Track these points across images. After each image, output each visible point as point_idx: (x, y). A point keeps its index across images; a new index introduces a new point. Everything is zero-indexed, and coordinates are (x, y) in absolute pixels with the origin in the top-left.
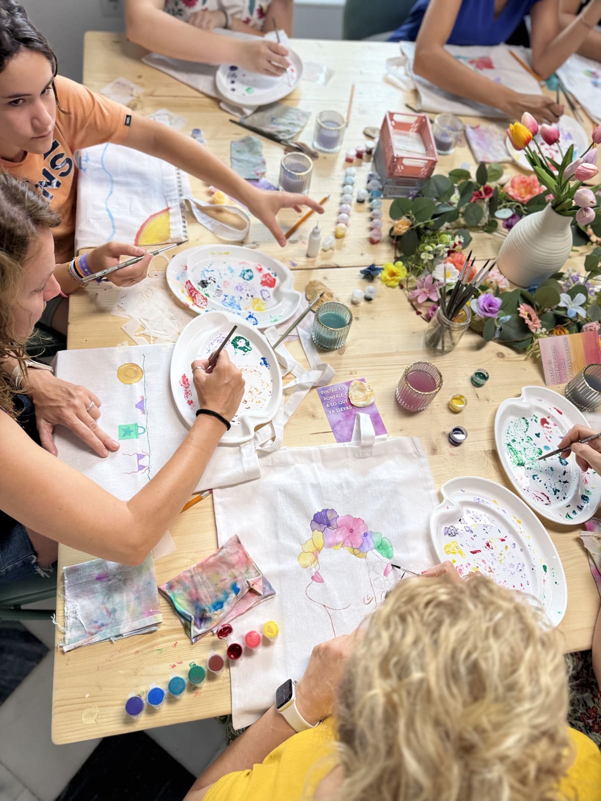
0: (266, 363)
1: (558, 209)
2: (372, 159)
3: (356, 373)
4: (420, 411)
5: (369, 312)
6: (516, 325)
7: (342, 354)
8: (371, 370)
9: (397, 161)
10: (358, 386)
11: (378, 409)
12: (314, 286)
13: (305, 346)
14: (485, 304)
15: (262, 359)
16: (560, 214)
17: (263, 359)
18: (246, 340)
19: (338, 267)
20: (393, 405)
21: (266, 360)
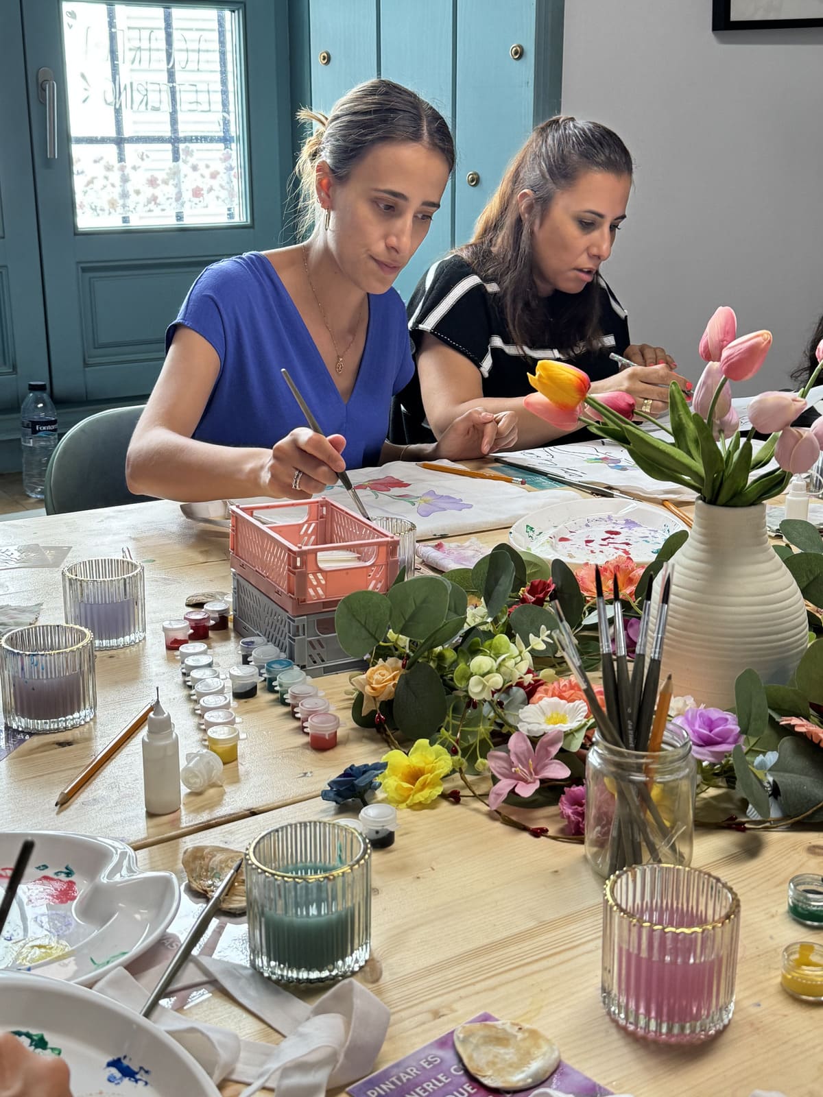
0: (128, 1073)
1: (723, 496)
2: (232, 635)
3: (453, 1011)
4: (720, 1033)
5: (401, 869)
6: (800, 763)
7: (377, 980)
8: (493, 989)
9: (304, 563)
10: (481, 1033)
11: (588, 1074)
12: (203, 858)
13: (246, 995)
14: (697, 728)
15: (110, 1064)
16: (735, 506)
17: (115, 1063)
18: (28, 1035)
19: (253, 813)
20: (626, 1050)
21: (126, 1062)
